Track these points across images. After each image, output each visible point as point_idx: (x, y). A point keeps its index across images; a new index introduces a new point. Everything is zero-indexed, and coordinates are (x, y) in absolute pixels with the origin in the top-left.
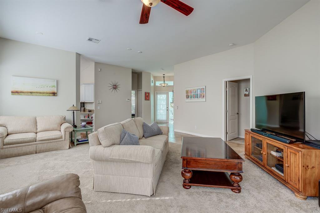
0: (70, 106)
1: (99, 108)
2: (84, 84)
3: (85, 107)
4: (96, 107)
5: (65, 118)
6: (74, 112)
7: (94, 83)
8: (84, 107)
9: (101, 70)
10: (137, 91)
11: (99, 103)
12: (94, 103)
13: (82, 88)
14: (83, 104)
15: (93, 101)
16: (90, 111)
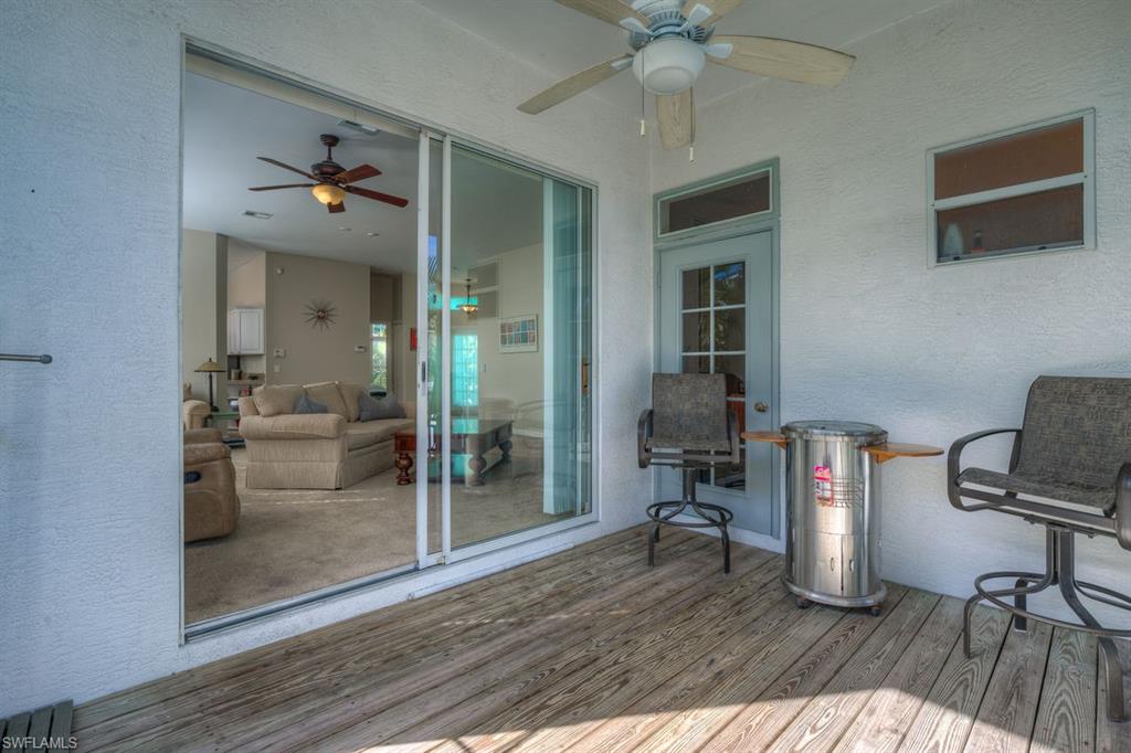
0: (201, 361)
1: (277, 369)
2: (239, 307)
3: (242, 367)
4: (270, 368)
5: (190, 388)
6: (211, 377)
7: (264, 303)
8: (238, 367)
9: (283, 270)
10: (393, 324)
11: (278, 356)
12: (265, 357)
13: (233, 317)
14: (237, 361)
15: (261, 352)
16: (254, 377)
